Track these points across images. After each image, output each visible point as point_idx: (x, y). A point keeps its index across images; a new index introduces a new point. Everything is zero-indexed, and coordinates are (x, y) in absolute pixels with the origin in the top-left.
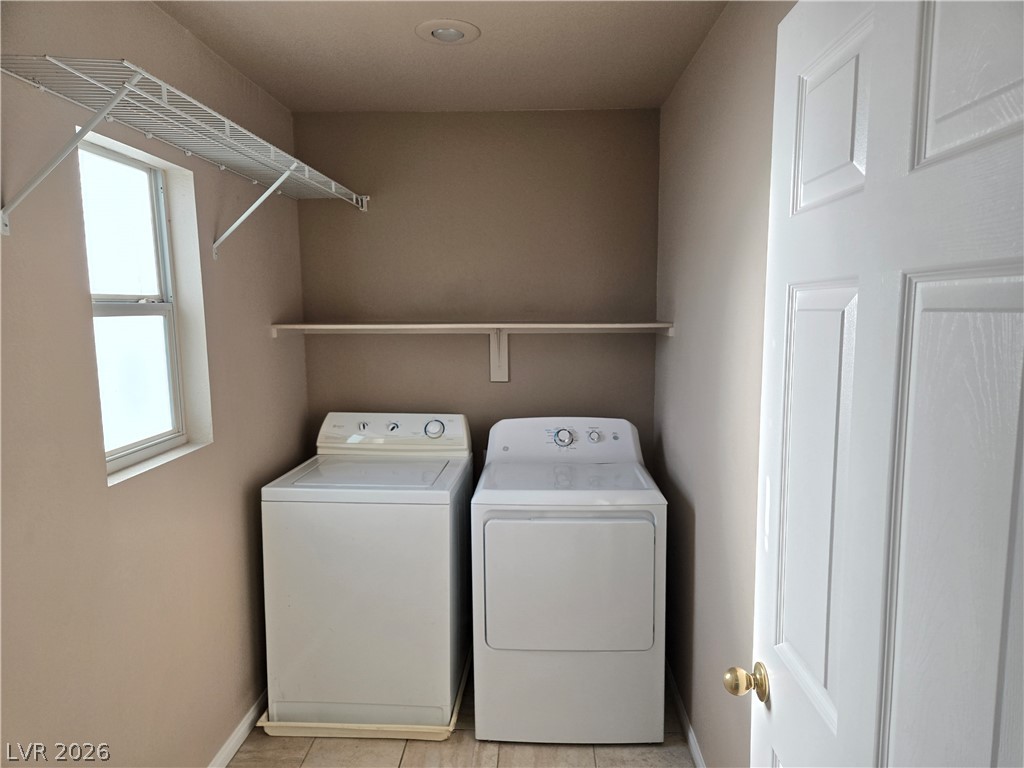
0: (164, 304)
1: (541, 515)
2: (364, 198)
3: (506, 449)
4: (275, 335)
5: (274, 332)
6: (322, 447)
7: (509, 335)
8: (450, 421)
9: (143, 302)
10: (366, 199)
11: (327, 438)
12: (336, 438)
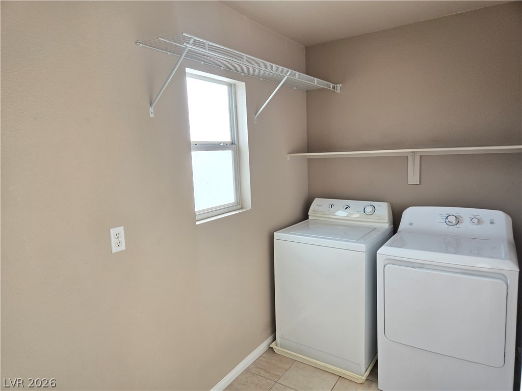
0: (233, 145)
1: (422, 266)
2: (338, 85)
3: (411, 224)
4: (289, 159)
5: (289, 157)
6: (311, 216)
7: (421, 156)
8: (379, 206)
9: (222, 144)
10: (339, 86)
11: (313, 211)
12: (317, 211)
